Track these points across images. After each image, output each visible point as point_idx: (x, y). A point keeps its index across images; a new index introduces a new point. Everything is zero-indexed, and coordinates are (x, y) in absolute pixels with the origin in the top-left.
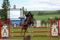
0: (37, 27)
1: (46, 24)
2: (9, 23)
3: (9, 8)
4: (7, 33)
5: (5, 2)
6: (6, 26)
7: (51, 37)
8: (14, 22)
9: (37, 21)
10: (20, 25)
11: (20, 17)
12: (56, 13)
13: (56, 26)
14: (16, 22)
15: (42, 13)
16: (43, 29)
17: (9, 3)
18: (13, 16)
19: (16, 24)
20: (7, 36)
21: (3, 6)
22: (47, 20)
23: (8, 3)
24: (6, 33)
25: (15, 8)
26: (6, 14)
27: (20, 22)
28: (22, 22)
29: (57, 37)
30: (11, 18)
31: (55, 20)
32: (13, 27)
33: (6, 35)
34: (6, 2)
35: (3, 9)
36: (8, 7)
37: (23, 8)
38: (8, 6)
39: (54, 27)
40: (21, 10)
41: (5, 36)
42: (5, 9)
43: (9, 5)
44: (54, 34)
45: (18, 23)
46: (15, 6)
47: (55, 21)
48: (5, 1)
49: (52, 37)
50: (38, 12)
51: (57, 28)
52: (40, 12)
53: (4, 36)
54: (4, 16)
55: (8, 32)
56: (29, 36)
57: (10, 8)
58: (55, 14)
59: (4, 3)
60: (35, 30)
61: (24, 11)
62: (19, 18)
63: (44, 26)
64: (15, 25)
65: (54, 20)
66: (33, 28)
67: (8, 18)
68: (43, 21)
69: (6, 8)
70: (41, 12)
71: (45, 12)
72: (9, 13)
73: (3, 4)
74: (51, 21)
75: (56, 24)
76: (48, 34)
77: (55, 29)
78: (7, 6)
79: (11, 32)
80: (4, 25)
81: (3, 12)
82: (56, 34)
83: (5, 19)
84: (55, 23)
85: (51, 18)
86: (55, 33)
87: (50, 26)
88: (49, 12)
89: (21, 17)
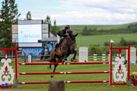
0: (80, 61)
1: (100, 54)
2: (15, 54)
3: (15, 19)
4: (10, 75)
5: (7, 5)
6: (10, 60)
7: (111, 84)
8: (27, 52)
9: (80, 49)
10: (42, 57)
11: (40, 39)
12: (123, 29)
13: (123, 59)
14: (32, 51)
15: (91, 30)
16: (94, 67)
17: (16, 7)
18: (26, 36)
19: (31, 54)
20: (11, 82)
21: (3, 14)
22: (102, 47)
23: (13, 7)
24: (8, 77)
25: (30, 19)
26: (10, 32)
27: (41, 50)
28: (46, 50)
29: (125, 84)
30: (20, 41)
31: (120, 47)
32: (25, 61)
33: (9, 80)
34: (9, 5)
35: (2, 22)
36: (14, 17)
37: (48, 18)
38: (13, 14)
39: (119, 61)
40: (42, 23)
41: (6, 82)
42: (6, 22)
43: (15, 12)
44: (117, 77)
45: (37, 53)
46: (29, 14)
47: (120, 49)
48: (6, 2)
49: (115, 84)
50: (82, 29)
51: (125, 64)
52: (86, 27)
53: (4, 83)
54: (5, 36)
55: (13, 74)
56: (62, 82)
57: (19, 18)
58: (121, 33)
59: (4, 7)
60: (76, 68)
61: (49, 25)
62: (39, 41)
63: (95, 59)
64: (30, 57)
65: (119, 45)
66: (71, 64)
67: (13, 41)
68: (93, 49)
69: (8, 19)
70: (88, 29)
71: (98, 29)
72: (17, 30)
73: (2, 11)
74: (111, 49)
75: (124, 55)
76: (105, 78)
77: (120, 67)
78: (10, 15)
79: (21, 74)
80: (4, 58)
81: (3, 27)
82: (122, 77)
83: (6, 43)
84: (120, 52)
85: (112, 41)
86: (120, 75)
87: (109, 60)
88: (108, 29)
89: (44, 40)
